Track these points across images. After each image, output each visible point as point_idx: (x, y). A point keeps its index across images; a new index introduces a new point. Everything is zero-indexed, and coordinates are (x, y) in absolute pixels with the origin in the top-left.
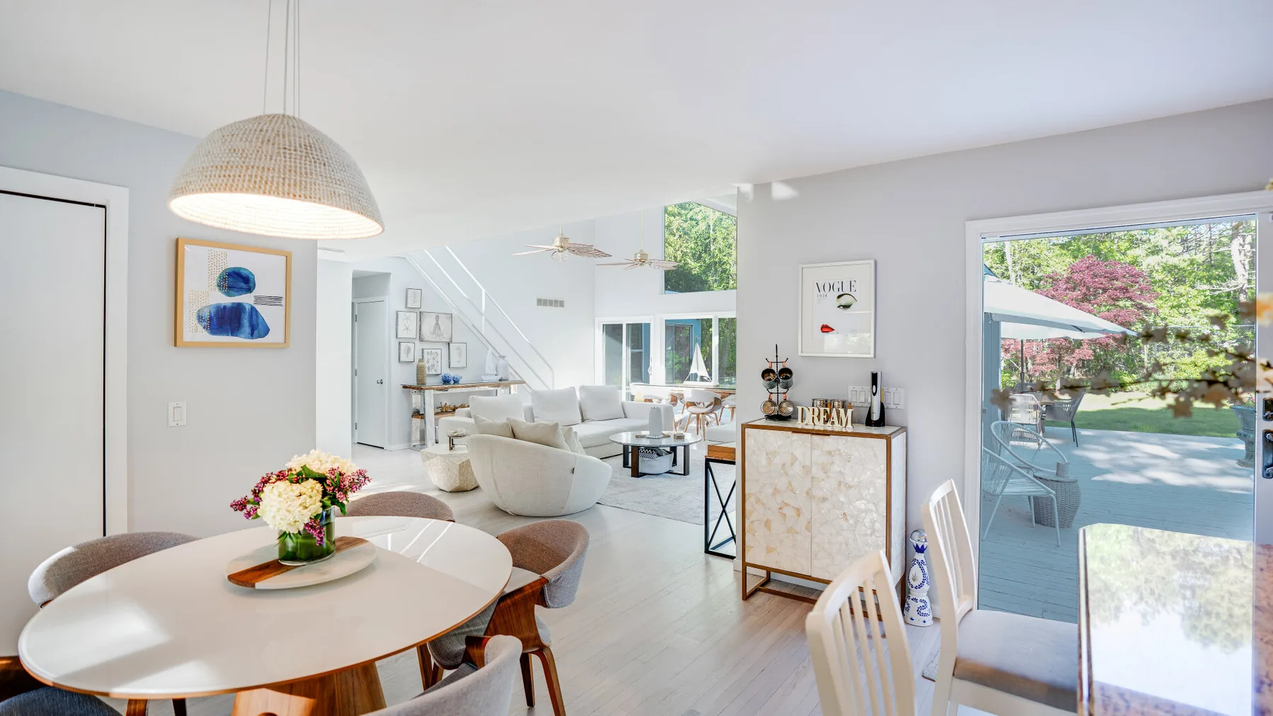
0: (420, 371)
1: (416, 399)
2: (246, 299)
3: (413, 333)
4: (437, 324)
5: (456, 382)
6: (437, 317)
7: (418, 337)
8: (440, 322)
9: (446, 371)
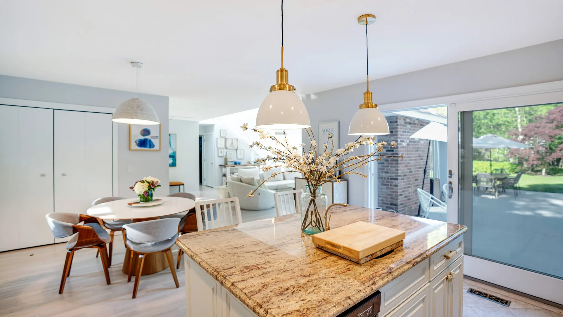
0: (226, 160)
1: (224, 169)
2: (148, 137)
3: (223, 146)
4: (232, 143)
5: (239, 164)
6: (232, 140)
7: (225, 148)
8: (233, 142)
9: (236, 160)
